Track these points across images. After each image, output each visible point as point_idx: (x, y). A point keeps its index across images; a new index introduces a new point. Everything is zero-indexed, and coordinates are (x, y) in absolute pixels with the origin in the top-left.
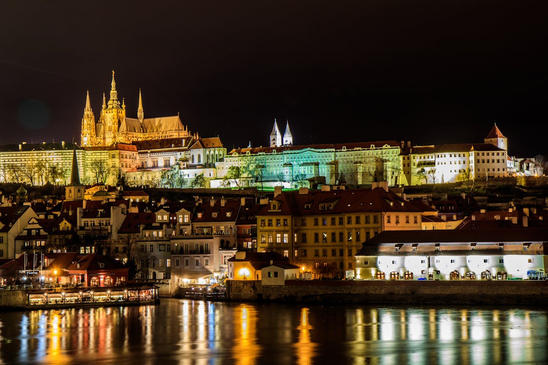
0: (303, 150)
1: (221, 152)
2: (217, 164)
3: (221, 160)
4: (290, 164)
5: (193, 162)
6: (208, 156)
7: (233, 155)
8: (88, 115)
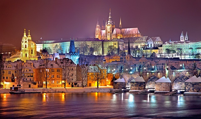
0: (198, 43)
1: (161, 43)
2: (159, 48)
3: (161, 46)
4: (192, 48)
5: (148, 47)
6: (155, 44)
7: (167, 44)
8: (98, 27)
